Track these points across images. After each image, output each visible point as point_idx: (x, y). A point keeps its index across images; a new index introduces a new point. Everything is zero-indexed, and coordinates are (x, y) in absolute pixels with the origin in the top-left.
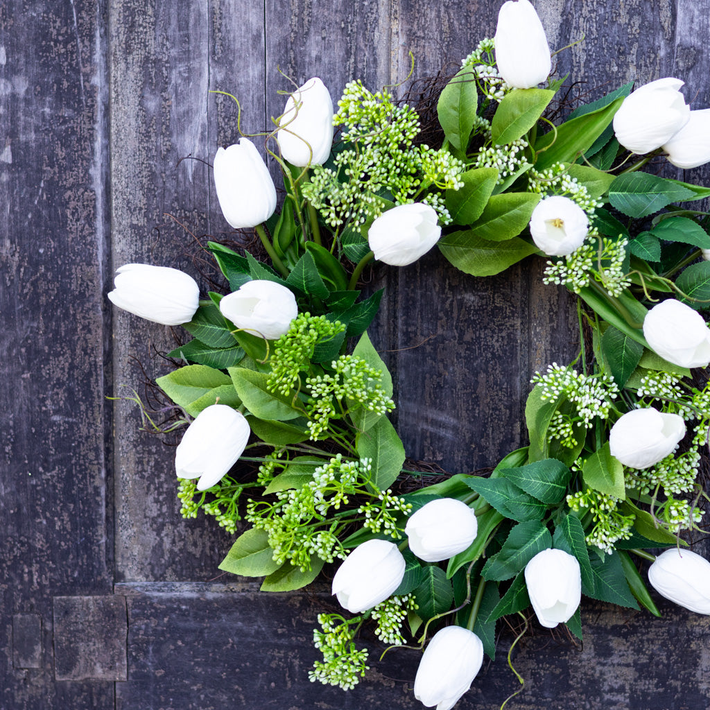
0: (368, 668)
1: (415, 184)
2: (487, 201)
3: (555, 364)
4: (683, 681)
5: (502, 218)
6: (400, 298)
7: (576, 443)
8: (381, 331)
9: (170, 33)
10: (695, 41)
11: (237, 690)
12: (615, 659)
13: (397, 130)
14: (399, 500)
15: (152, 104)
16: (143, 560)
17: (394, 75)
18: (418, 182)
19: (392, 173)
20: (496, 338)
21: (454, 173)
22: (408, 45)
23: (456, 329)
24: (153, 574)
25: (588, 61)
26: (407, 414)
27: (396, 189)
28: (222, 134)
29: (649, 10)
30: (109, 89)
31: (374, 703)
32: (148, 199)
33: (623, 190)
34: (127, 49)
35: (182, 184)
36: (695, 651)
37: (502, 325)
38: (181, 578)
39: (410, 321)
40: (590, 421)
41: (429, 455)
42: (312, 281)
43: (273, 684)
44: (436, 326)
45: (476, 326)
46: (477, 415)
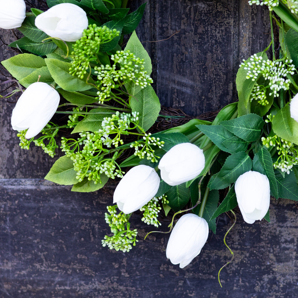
0: (137, 241)
3: (255, 55)
6: (157, 6)
7: (268, 103)
8: (146, 26)
11: (61, 243)
12: (289, 224)
14: (156, 139)
16: (2, 166)
20: (218, 31)
23: (193, 25)
24: (8, 174)
26: (163, 78)
31: (143, 250)
37: (222, 22)
38: (25, 176)
39: (164, 20)
40: (278, 92)
41: (176, 103)
42: (97, 3)
43: (82, 239)
44: (180, 24)
45: (206, 24)
46: (206, 79)
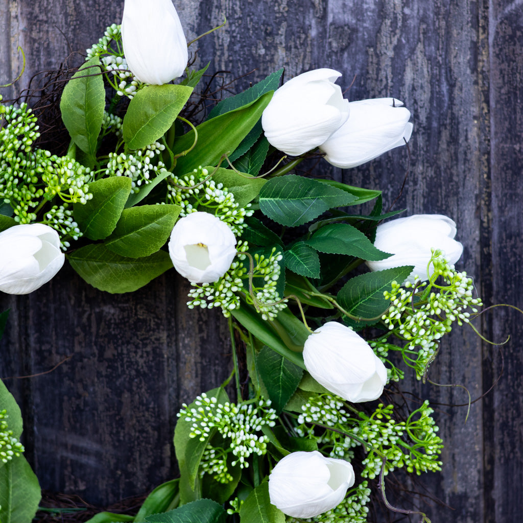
1: (38, 195)
2: (120, 214)
3: (204, 395)
5: (138, 233)
6: (31, 313)
7: (231, 479)
8: (12, 349)
10: (349, 18)
13: (12, 136)
17: (14, 64)
18: (41, 192)
19: (9, 184)
20: (140, 353)
21: (80, 184)
22: (28, 30)
23: (96, 344)
25: (232, 44)
26: (44, 440)
27: (16, 202)
33: (275, 195)
37: (146, 339)
39: (44, 339)
40: (246, 459)
41: (70, 485)
44: (73, 343)
45: (118, 341)
46: (121, 438)
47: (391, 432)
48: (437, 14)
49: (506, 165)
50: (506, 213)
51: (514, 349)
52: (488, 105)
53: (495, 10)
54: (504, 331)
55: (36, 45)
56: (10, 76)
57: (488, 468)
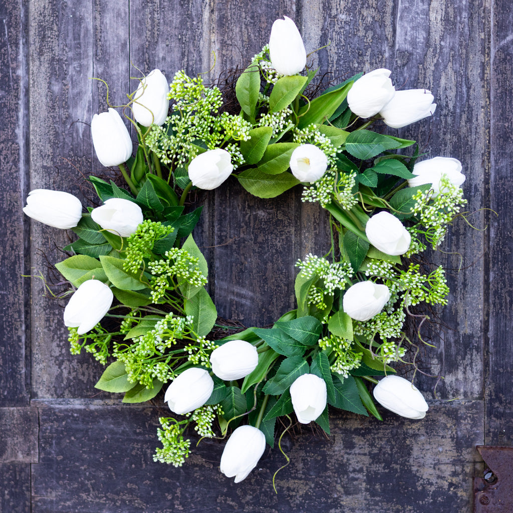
1: (221, 138)
2: (265, 148)
3: (310, 254)
4: (401, 465)
5: (276, 160)
6: (216, 214)
7: (326, 306)
8: (204, 235)
9: (68, 41)
10: (408, 47)
11: (110, 470)
12: (357, 451)
13: (208, 102)
14: (211, 343)
15: (56, 88)
16: (50, 385)
17: (212, 69)
18: (223, 136)
19: (205, 130)
20: (278, 240)
21: (245, 130)
22: (221, 50)
23: (253, 234)
24: (56, 394)
25: (338, 60)
26: (221, 289)
27: (209, 141)
28: (102, 107)
29: (378, 27)
30: (29, 78)
31: (199, 478)
32: (54, 149)
33: (354, 141)
34: (40, 52)
35: (76, 140)
36: (409, 445)
37: (282, 231)
38: (74, 396)
39: (223, 229)
40: (332, 291)
41: (235, 316)
42: (152, 199)
43: (133, 466)
44: (240, 232)
45: (266, 232)
46: (266, 290)
47: (417, 280)
48: (461, 45)
49: (499, 135)
50: (499, 164)
51: (502, 246)
52: (490, 100)
53: (495, 43)
54: (497, 235)
55: (225, 58)
56: (209, 76)
57: (486, 319)
